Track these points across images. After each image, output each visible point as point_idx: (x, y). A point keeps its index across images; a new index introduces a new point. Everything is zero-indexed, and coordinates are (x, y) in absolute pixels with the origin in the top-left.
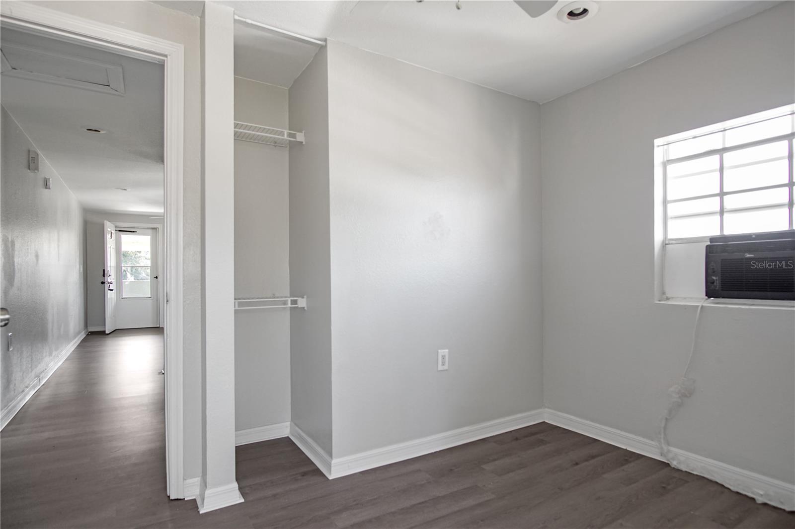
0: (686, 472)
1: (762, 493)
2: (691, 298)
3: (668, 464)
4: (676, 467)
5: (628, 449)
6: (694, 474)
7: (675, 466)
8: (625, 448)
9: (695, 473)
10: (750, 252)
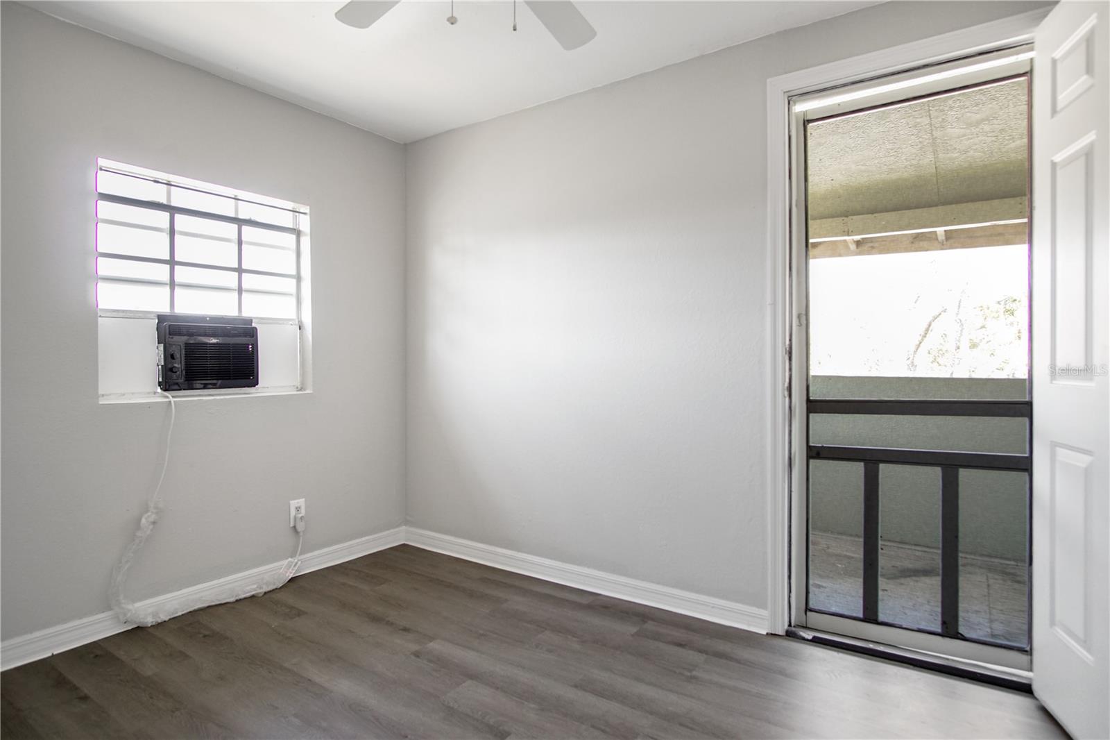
0: (170, 619)
1: (255, 586)
2: (133, 394)
3: (138, 627)
4: (154, 624)
5: (55, 653)
6: (179, 616)
7: (152, 622)
8: (50, 655)
9: (180, 614)
10: (214, 335)
